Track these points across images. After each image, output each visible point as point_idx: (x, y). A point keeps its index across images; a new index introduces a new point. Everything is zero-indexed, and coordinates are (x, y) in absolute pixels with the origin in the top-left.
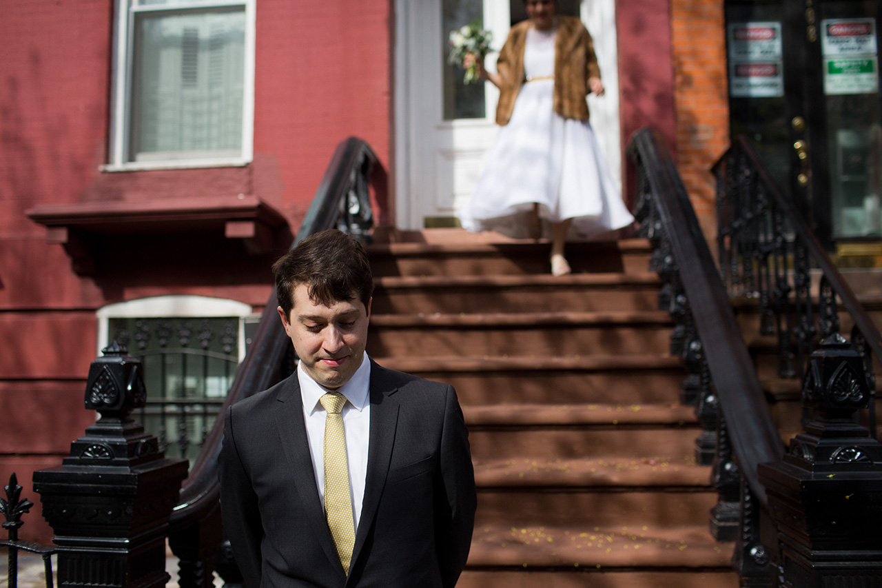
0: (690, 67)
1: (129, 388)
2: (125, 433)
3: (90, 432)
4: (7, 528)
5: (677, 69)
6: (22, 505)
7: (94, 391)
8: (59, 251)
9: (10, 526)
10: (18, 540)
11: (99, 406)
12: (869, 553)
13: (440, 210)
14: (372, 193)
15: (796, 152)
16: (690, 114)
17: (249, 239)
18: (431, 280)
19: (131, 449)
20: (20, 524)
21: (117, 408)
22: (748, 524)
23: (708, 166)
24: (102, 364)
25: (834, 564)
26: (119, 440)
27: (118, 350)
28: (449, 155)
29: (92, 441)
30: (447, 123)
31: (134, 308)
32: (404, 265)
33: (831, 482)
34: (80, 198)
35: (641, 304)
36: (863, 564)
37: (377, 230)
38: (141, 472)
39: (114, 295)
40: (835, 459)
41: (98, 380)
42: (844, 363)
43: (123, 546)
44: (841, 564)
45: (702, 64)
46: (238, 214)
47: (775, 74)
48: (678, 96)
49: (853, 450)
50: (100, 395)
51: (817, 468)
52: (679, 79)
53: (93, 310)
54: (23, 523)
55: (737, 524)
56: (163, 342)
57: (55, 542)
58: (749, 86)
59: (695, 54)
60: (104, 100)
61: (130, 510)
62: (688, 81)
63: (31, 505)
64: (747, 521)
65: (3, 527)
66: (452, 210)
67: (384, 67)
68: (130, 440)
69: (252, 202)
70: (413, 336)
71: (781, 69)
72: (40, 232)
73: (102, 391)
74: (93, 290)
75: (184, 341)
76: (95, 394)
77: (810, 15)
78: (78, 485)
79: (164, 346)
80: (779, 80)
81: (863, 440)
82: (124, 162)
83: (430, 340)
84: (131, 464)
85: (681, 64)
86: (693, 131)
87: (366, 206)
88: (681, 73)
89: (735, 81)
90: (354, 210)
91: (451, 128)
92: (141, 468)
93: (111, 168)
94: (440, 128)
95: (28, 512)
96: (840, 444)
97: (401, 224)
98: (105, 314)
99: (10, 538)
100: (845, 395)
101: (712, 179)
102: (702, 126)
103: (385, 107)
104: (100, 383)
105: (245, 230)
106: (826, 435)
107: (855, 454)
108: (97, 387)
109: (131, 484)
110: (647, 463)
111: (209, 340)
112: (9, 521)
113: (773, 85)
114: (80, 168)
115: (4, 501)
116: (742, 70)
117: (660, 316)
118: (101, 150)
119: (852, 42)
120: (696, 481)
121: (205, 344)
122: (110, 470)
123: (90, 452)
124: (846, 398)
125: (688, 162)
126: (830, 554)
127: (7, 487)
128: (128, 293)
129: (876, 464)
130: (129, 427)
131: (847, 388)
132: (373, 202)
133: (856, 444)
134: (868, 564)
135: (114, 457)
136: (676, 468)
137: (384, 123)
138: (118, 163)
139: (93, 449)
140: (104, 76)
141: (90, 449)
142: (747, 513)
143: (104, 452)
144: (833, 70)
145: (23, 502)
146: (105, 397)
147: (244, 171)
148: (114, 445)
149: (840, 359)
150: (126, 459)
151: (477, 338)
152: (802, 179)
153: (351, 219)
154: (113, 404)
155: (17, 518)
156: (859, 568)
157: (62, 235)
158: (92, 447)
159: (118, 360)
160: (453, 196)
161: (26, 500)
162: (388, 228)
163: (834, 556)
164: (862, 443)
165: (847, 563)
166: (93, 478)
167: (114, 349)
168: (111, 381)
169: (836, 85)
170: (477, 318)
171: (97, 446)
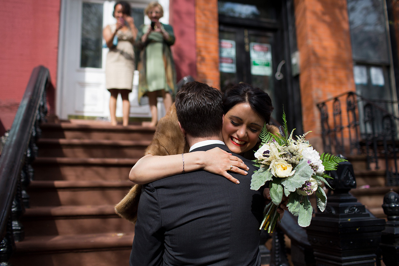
0: (204, 53)
5: (199, 53)
13: (77, 112)
16: (204, 74)
22: (278, 254)
25: (351, 263)
37: (49, 117)
40: (348, 212)
45: (209, 52)
47: (232, 63)
48: (199, 66)
49: (354, 208)
51: (341, 217)
52: (199, 58)
58: (222, 67)
59: (206, 48)
62: (203, 59)
64: (277, 252)
66: (83, 112)
70: (80, 170)
71: (235, 61)
77: (246, 40)
80: (234, 66)
83: (89, 172)
85: (200, 51)
88: (200, 55)
91: (84, 72)
94: (78, 71)
96: (349, 205)
100: (349, 182)
102: (209, 80)
113: (231, 68)
119: (262, 53)
126: (348, 258)
129: (363, 214)
142: (277, 248)
144: (255, 64)
151: (115, 171)
160: (83, 105)
163: (353, 259)
165: (355, 262)
169: (256, 70)
170: (115, 161)
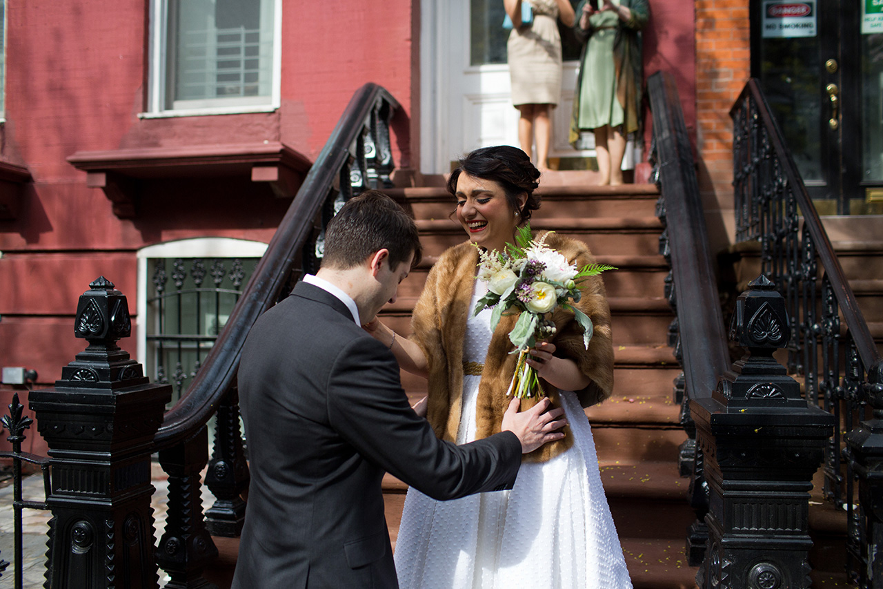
0: (713, 9)
1: (113, 319)
2: (109, 360)
3: (79, 358)
4: (12, 441)
5: (699, 11)
6: (24, 422)
7: (82, 321)
8: (101, 195)
9: (14, 439)
10: (21, 452)
11: (86, 334)
12: (778, 484)
14: (393, 138)
15: (828, 95)
16: (711, 57)
17: (273, 182)
18: (440, 223)
19: (114, 373)
20: (22, 438)
21: (102, 337)
23: (727, 110)
24: (88, 297)
25: (745, 493)
26: (104, 365)
27: (103, 284)
28: (476, 100)
29: (81, 366)
30: (474, 68)
31: (171, 249)
32: (418, 208)
33: (743, 416)
34: (121, 145)
35: (644, 247)
36: (772, 493)
37: (397, 173)
38: (121, 393)
39: (152, 238)
40: (751, 395)
41: (85, 311)
42: (765, 303)
43: (105, 459)
44: (751, 493)
45: (725, 6)
46: (262, 160)
47: (809, 14)
48: (699, 39)
49: (768, 387)
50: (87, 325)
51: (731, 403)
52: (701, 21)
53: (134, 251)
54: (25, 438)
55: (692, 460)
56: (198, 281)
57: (50, 454)
58: (781, 27)
60: (142, 51)
61: (110, 427)
62: (710, 23)
63: (31, 422)
65: (8, 440)
67: (407, 13)
68: (113, 366)
69: (277, 147)
71: (815, 9)
72: (82, 177)
73: (88, 322)
74: (133, 232)
75: (217, 281)
76: (83, 325)
78: (66, 404)
79: (199, 285)
80: (813, 20)
81: (781, 378)
82: (161, 111)
84: (114, 387)
85: (703, 5)
86: (715, 75)
87: (385, 151)
88: (703, 14)
89: (766, 22)
90: (370, 155)
91: (478, 73)
92: (121, 391)
93: (148, 115)
94: (467, 73)
95: (29, 428)
96: (757, 381)
97: (426, 169)
98: (144, 254)
99: (14, 451)
100: (764, 334)
101: (731, 122)
102: (723, 69)
103: (408, 53)
104: (87, 314)
105: (271, 174)
106: (745, 372)
107: (771, 390)
108: (85, 318)
109: (111, 404)
110: (627, 401)
111: (240, 280)
112: (12, 435)
113: (806, 26)
114: (120, 117)
115: (9, 418)
116: (774, 11)
117: (657, 260)
118: (140, 97)
120: (668, 419)
121: (236, 283)
122: (95, 391)
123: (78, 376)
124: (765, 337)
125: (706, 107)
126: (739, 484)
127: (11, 406)
128: (165, 235)
129: (789, 401)
130: (113, 354)
131: (766, 327)
132: (394, 146)
133: (771, 381)
134: (777, 494)
135: (98, 381)
136: (651, 406)
137: (406, 69)
138: (156, 111)
139: (81, 373)
140: (142, 28)
141: (78, 373)
143: (90, 375)
144: (871, 9)
145: (24, 419)
146: (91, 327)
147: (273, 116)
148: (99, 370)
149: (763, 299)
150: (109, 382)
152: (833, 122)
153: (366, 164)
154: (99, 333)
155: (20, 433)
156: (767, 497)
157: (101, 180)
158: (80, 371)
159: (104, 293)
160: (480, 140)
161: (27, 417)
162: (410, 173)
164: (778, 380)
166: (80, 399)
167: (100, 283)
168: (97, 312)
169: (872, 24)
171: (84, 370)
